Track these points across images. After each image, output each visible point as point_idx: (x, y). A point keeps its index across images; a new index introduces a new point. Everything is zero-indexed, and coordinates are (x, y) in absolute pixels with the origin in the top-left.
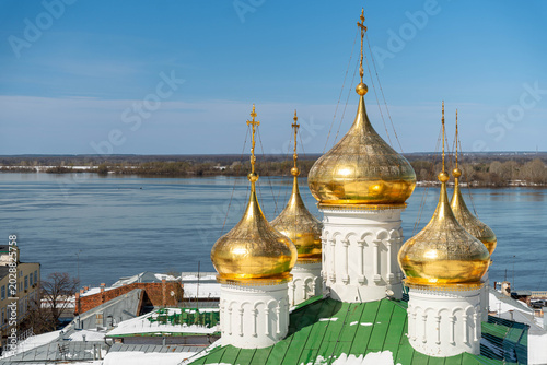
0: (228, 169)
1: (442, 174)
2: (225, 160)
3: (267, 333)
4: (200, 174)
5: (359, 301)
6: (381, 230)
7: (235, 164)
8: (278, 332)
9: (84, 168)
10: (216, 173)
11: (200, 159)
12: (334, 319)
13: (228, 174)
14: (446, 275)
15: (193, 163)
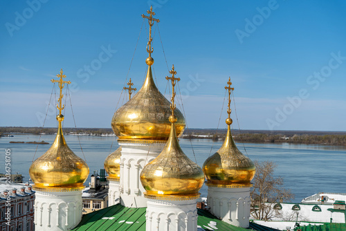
0: (290, 139)
1: (171, 117)
2: (289, 134)
3: (57, 225)
4: (273, 141)
5: (134, 206)
6: (151, 158)
7: (295, 136)
8: (66, 224)
9: (205, 136)
10: (282, 141)
11: (275, 132)
12: (111, 218)
13: (290, 142)
14: (168, 188)
15: (269, 134)
